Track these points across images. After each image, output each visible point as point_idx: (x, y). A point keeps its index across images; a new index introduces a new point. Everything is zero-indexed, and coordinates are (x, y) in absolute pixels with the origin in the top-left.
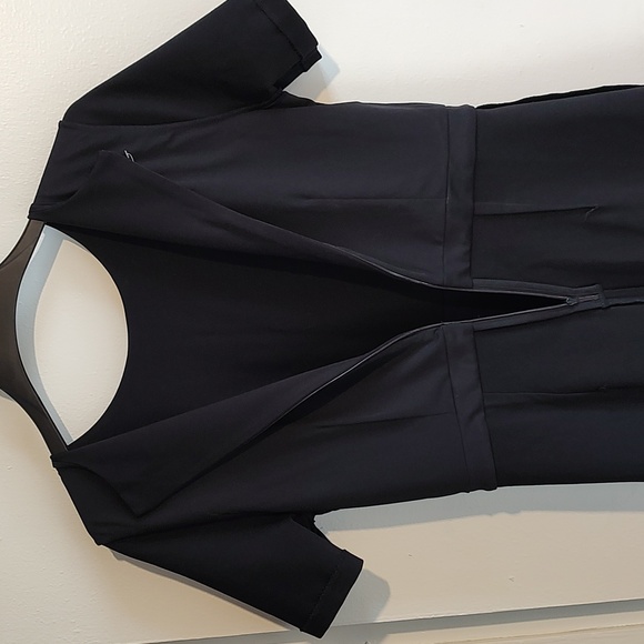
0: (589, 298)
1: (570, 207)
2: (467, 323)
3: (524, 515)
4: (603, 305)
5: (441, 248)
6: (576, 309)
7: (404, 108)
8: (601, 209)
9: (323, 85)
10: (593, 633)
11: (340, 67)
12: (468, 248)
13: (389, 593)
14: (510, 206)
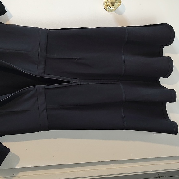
0: (76, 82)
1: (72, 58)
2: (44, 86)
3: (58, 139)
4: (79, 84)
5: (37, 66)
6: (72, 84)
7: (29, 28)
8: (80, 59)
9: (8, 20)
10: (76, 172)
11: (13, 15)
12: (44, 66)
13: (20, 160)
14: (56, 56)
